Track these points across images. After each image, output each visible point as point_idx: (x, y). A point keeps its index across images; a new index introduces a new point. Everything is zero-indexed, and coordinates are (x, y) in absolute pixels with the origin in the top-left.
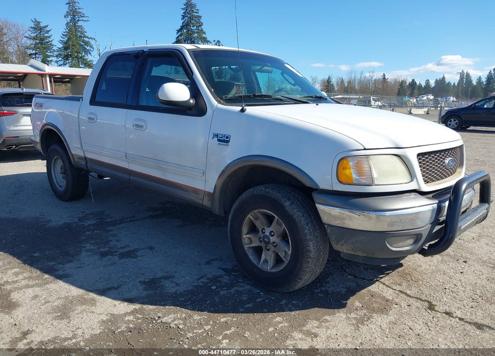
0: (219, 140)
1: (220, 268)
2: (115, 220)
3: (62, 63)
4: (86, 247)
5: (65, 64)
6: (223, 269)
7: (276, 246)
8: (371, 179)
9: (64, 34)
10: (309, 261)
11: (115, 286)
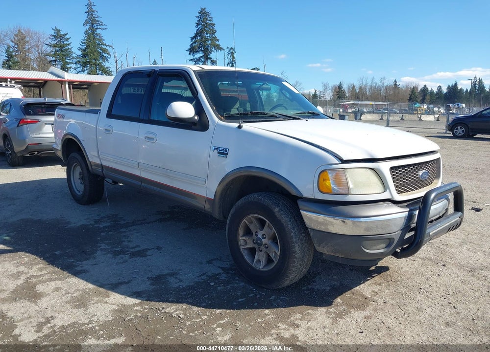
0: (219, 153)
1: (219, 267)
2: (127, 223)
3: (80, 69)
4: (101, 246)
5: (83, 71)
6: (222, 268)
7: (267, 248)
8: (347, 189)
9: (83, 41)
10: (294, 261)
11: (126, 281)
